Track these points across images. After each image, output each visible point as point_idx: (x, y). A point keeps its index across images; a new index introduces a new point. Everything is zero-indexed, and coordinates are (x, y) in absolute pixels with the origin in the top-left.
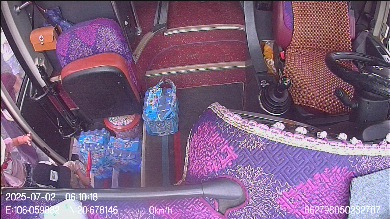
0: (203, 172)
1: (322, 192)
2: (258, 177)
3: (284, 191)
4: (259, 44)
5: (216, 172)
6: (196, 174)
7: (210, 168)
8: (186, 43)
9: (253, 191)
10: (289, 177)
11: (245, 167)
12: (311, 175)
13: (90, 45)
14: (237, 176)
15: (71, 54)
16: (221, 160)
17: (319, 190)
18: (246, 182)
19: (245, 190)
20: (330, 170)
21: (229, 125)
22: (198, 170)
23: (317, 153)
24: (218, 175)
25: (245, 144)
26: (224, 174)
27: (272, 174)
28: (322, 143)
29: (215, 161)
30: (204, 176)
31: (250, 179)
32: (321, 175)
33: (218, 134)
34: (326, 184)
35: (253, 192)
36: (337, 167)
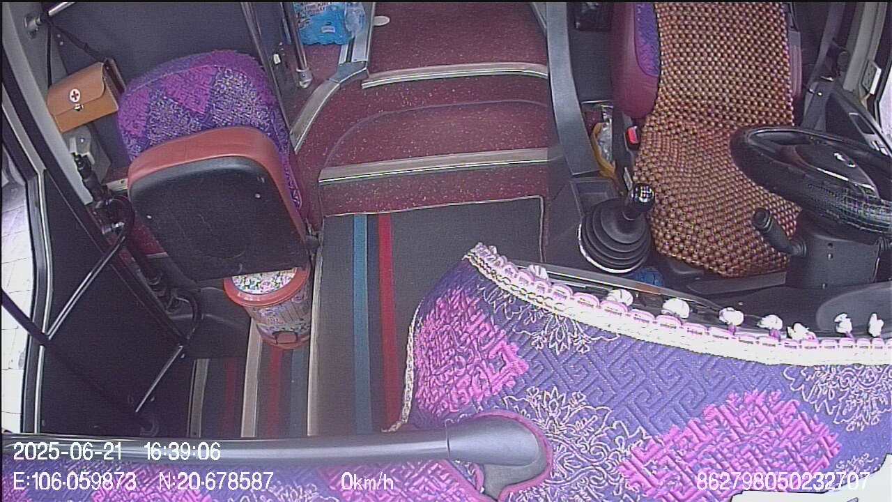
0: (448, 403)
1: (723, 449)
2: (575, 414)
3: (634, 446)
4: (579, 109)
5: (479, 403)
6: (431, 406)
7: (465, 392)
8: (413, 106)
9: (562, 446)
10: (646, 416)
11: (545, 392)
12: (697, 409)
13: (197, 112)
14: (525, 412)
15: (153, 131)
16: (490, 375)
17: (714, 443)
18: (548, 428)
19: (546, 445)
20: (740, 399)
21: (509, 295)
22: (437, 398)
23: (709, 360)
24: (482, 409)
25: (545, 338)
26: (497, 407)
27: (608, 408)
28: (721, 337)
29: (475, 379)
30: (451, 412)
31: (555, 419)
32: (720, 411)
33: (484, 316)
34: (732, 430)
35: (563, 448)
36: (757, 390)
